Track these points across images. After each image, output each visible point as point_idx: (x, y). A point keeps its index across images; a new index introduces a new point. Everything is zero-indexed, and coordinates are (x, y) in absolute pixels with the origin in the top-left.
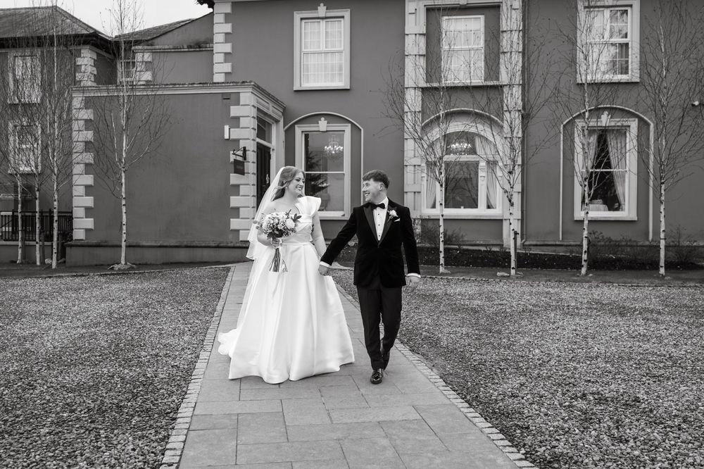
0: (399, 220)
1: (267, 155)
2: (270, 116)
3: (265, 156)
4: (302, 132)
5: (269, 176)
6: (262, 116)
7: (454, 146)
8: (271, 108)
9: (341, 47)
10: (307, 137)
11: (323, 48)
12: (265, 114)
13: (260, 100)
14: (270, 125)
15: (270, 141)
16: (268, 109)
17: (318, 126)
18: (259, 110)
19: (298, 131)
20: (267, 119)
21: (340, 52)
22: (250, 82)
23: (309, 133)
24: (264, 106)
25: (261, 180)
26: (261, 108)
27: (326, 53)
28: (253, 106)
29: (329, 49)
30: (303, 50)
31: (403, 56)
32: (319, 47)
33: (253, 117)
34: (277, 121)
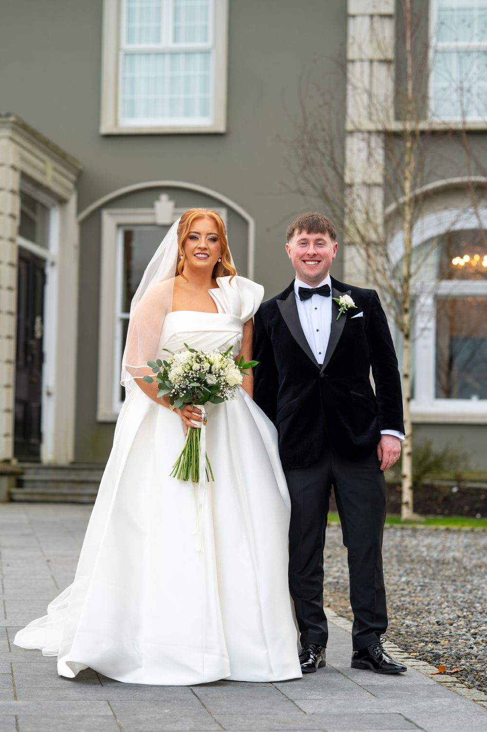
0: (361, 315)
1: (39, 274)
2: (47, 190)
3: (35, 277)
4: (119, 226)
5: (42, 322)
6: (30, 190)
7: (457, 261)
8: (50, 173)
9: (206, 39)
10: (128, 237)
11: (167, 42)
12: (37, 185)
13: (27, 155)
14: (46, 210)
15: (45, 245)
16: (44, 173)
17: (154, 214)
18: (24, 176)
19: (110, 222)
20: (42, 197)
21: (205, 52)
22: (8, 115)
23: (136, 229)
24: (35, 167)
25: (27, 330)
26: (29, 171)
27: (174, 54)
28: (14, 168)
29: (182, 45)
30: (125, 46)
31: (342, 63)
32: (158, 40)
33: (12, 192)
34: (62, 202)
